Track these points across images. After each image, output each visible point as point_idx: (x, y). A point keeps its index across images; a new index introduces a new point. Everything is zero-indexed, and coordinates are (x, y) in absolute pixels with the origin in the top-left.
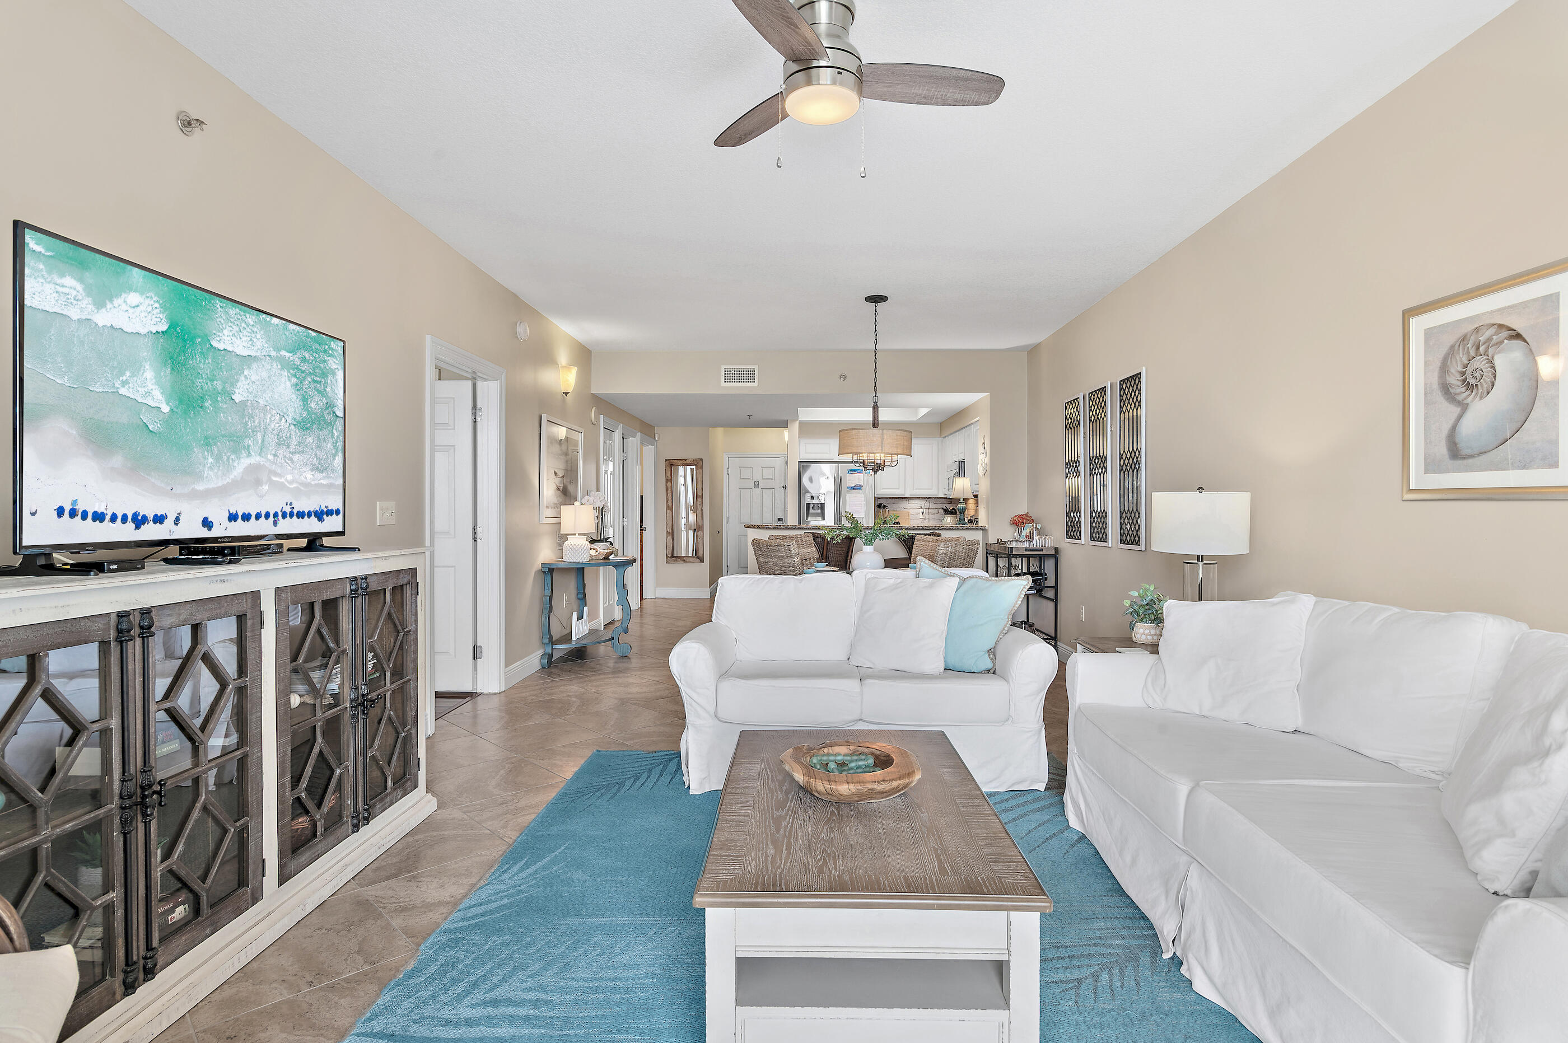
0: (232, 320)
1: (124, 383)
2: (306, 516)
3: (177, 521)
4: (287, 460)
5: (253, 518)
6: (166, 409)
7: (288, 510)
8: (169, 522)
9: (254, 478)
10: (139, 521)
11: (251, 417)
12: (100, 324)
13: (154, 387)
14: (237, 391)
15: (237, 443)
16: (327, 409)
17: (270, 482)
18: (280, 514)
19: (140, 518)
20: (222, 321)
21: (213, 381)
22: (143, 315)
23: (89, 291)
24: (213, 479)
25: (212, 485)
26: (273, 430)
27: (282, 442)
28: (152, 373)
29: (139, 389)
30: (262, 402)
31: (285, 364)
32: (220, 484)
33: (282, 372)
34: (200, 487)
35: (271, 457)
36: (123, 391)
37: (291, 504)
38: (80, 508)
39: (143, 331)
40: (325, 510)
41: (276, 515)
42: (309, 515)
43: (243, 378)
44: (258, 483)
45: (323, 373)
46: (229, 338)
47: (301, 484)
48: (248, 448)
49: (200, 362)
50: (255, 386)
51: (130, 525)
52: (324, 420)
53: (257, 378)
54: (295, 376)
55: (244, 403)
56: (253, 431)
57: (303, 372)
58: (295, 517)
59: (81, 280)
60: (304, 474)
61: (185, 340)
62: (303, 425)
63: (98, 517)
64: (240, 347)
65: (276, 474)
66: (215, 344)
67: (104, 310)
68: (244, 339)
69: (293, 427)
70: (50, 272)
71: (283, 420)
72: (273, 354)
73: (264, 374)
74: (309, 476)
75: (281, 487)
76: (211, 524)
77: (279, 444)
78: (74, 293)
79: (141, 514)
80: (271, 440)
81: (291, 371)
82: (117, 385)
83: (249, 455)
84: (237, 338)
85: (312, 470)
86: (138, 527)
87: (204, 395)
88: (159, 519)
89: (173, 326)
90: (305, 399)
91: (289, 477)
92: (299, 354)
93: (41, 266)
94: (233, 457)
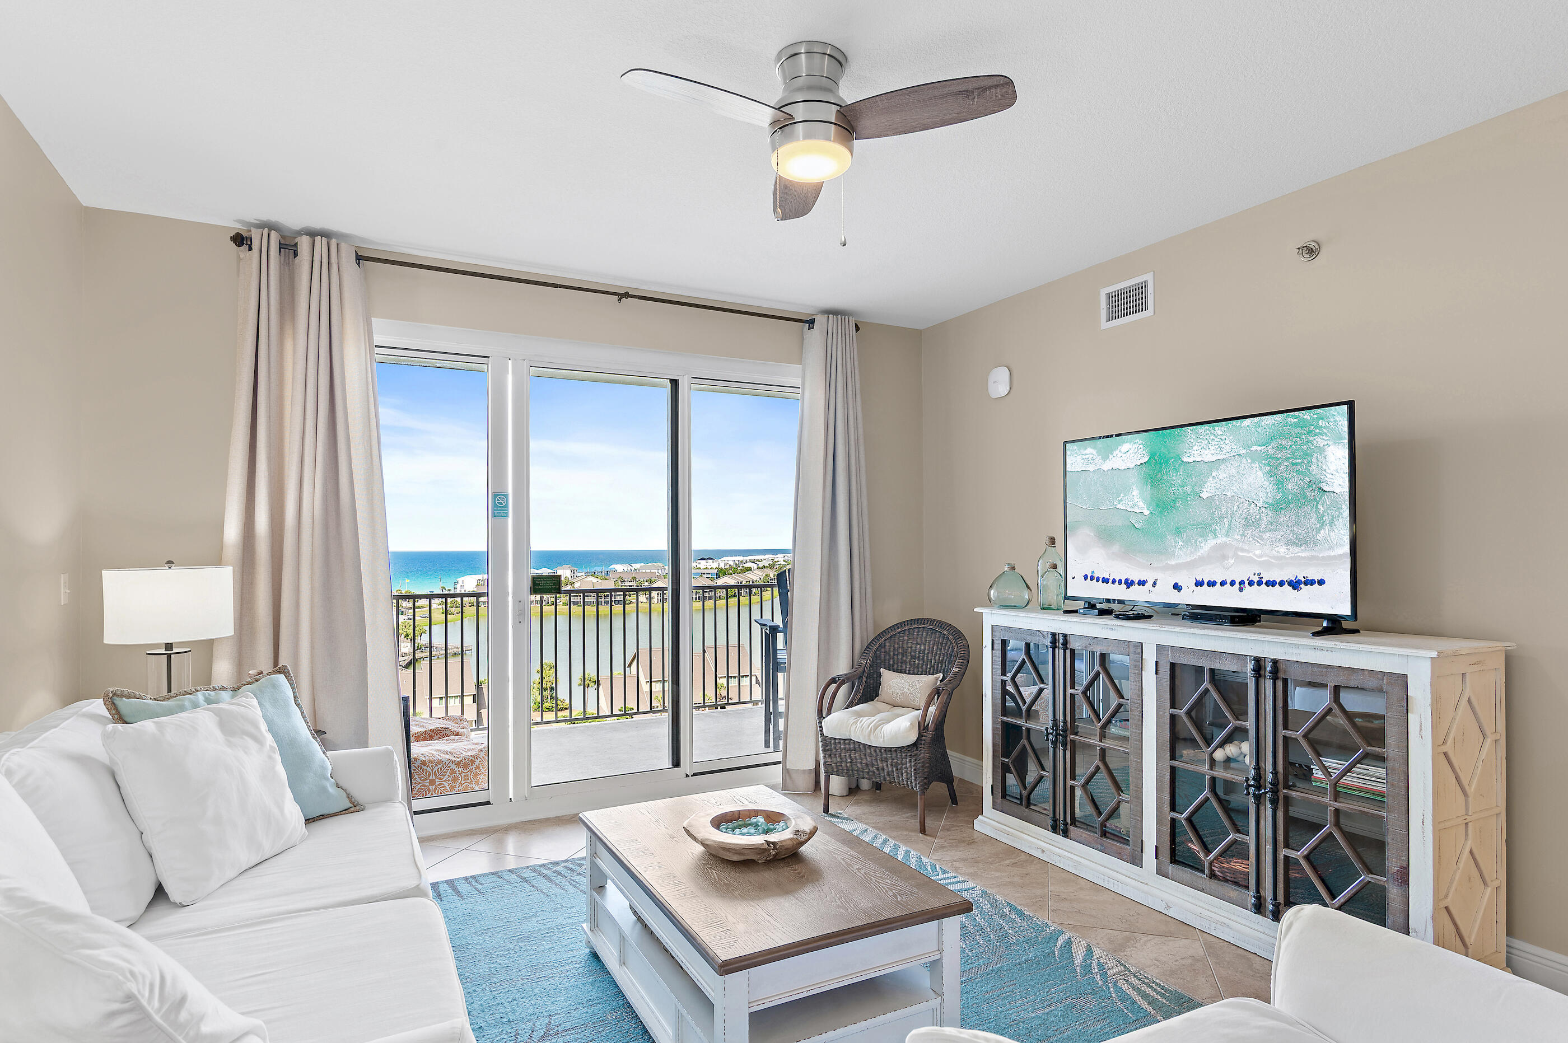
0: (1201, 437)
1: (1119, 502)
2: (1278, 584)
3: (1154, 584)
4: (1255, 538)
5: (1218, 584)
6: (1147, 512)
7: (1256, 579)
8: (1149, 585)
9: (1220, 554)
10: (1129, 584)
11: (1219, 507)
13: (1138, 500)
14: (1205, 490)
15: (1205, 529)
16: (1309, 487)
18: (1247, 583)
19: (1129, 582)
20: (1192, 441)
21: (1184, 487)
22: (1132, 455)
23: (1099, 453)
24: (1182, 556)
27: (1249, 523)
28: (1138, 491)
29: (1129, 503)
30: (1229, 494)
31: (1254, 457)
32: (1189, 560)
33: (1253, 465)
35: (1237, 537)
36: (1119, 506)
37: (1259, 574)
38: (1096, 575)
40: (1303, 580)
41: (1242, 583)
42: (1282, 584)
43: (1211, 479)
44: (1224, 557)
45: (1307, 454)
46: (1198, 452)
48: (1214, 532)
49: (1173, 476)
50: (1222, 483)
53: (1225, 475)
54: (1268, 465)
55: (1211, 498)
56: (1220, 519)
57: (1278, 459)
58: (1264, 585)
59: (1095, 448)
60: (1277, 549)
61: (1161, 464)
62: (1276, 507)
64: (1209, 456)
65: (1243, 550)
66: (1185, 459)
68: (1213, 448)
69: (1264, 510)
71: (1253, 505)
72: (1244, 451)
74: (1282, 550)
75: (1249, 561)
76: (1180, 588)
77: (1247, 526)
78: (1091, 456)
79: (1130, 580)
81: (1263, 462)
82: (1115, 503)
83: (1216, 536)
84: (1206, 449)
85: (1287, 545)
86: (1128, 587)
88: (1142, 583)
89: (1152, 456)
90: (1280, 484)
91: (1258, 552)
92: (1274, 444)
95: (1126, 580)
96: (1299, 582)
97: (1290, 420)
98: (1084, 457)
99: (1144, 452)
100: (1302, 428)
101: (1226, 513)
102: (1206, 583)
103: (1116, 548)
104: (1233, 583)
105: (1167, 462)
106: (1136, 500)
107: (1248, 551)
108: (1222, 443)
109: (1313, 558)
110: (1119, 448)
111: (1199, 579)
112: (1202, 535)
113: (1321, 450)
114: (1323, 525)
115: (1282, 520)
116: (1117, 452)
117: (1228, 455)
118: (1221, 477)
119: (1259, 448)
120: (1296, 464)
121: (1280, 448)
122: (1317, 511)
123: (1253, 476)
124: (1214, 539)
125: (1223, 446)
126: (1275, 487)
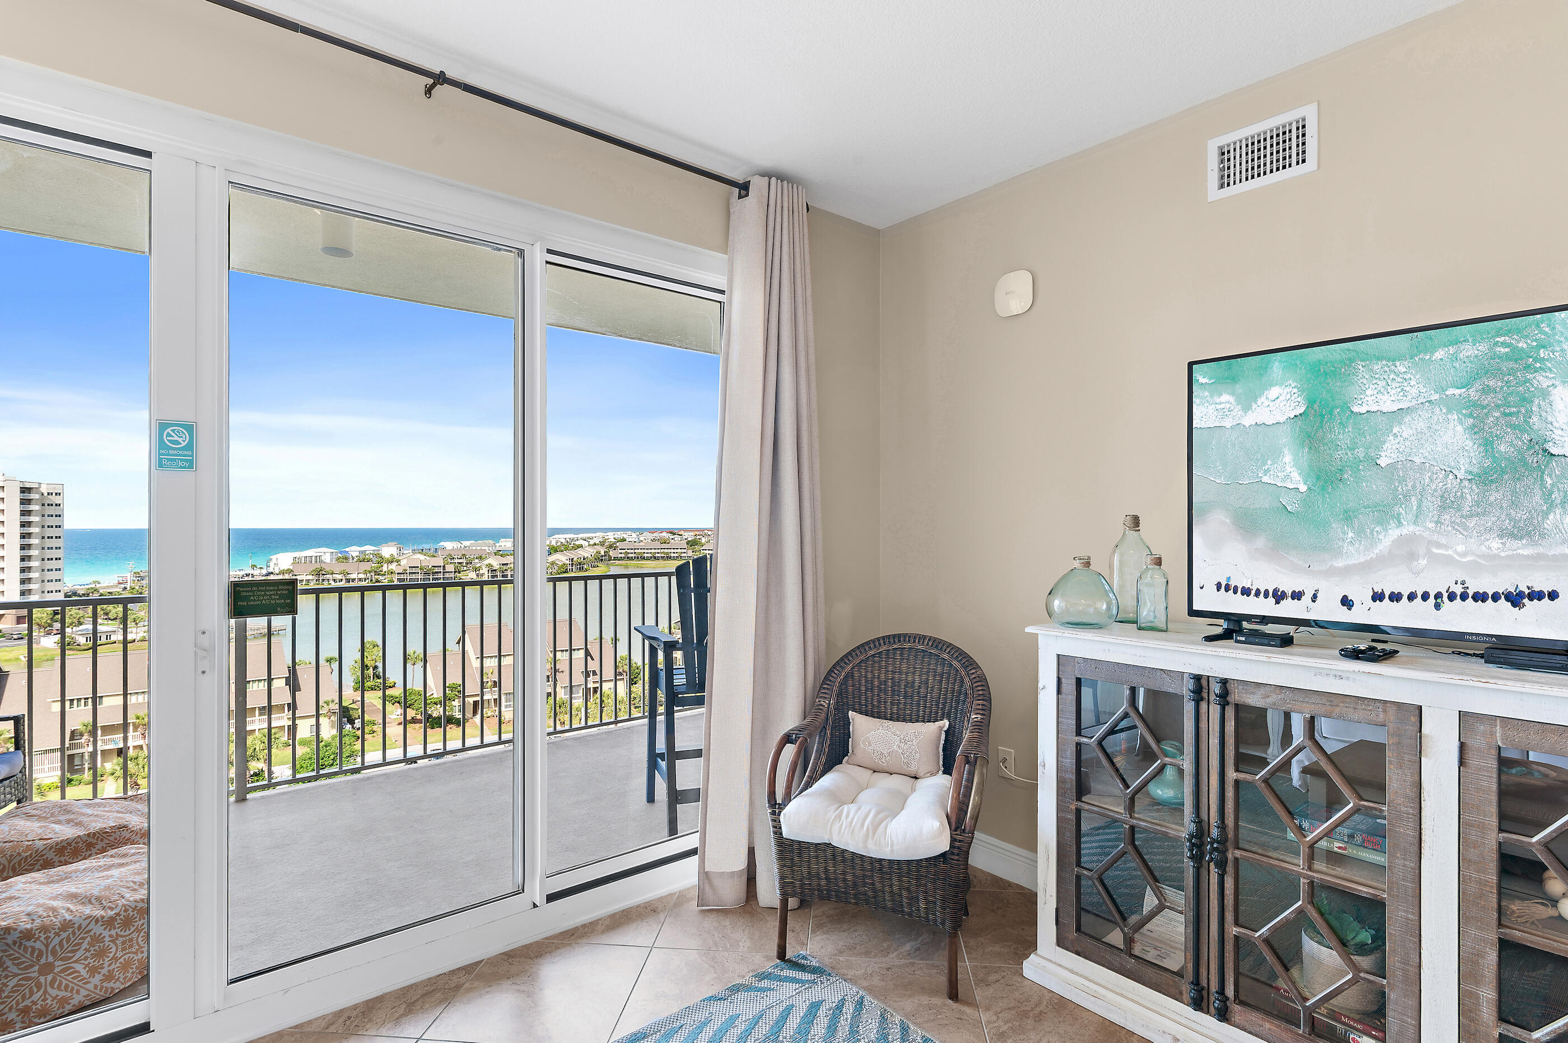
0: (1377, 376)
1: (1266, 472)
2: (1490, 599)
3: (1314, 598)
4: (1456, 527)
5: (1405, 598)
6: (1303, 488)
7: (1458, 590)
8: (1307, 598)
10: (1279, 596)
11: (1402, 480)
12: (1247, 425)
13: (1292, 470)
14: (1383, 454)
16: (1529, 448)
17: (1430, 555)
18: (1445, 595)
19: (1279, 593)
20: (1365, 381)
21: (1354, 449)
22: (1282, 404)
23: (1238, 401)
24: (1354, 555)
25: (1351, 561)
26: (1435, 490)
27: (1447, 503)
29: (1279, 474)
30: (1418, 460)
31: (1450, 405)
32: (1362, 560)
33: (1449, 416)
34: (1340, 563)
35: (1432, 525)
36: (1265, 479)
37: (1463, 583)
38: (1233, 583)
39: (1282, 419)
40: (1527, 591)
41: (1438, 596)
42: (1496, 597)
43: (1391, 438)
44: (1412, 556)
46: (1373, 398)
47: (1479, 556)
49: (1339, 433)
50: (1407, 443)
51: (1271, 600)
52: (1525, 464)
53: (1411, 432)
54: (1471, 416)
56: (1405, 497)
57: (1483, 407)
58: (1470, 599)
59: (1233, 394)
60: (1487, 543)
61: (1322, 416)
62: (1484, 479)
63: (1246, 592)
64: (1388, 405)
65: (1439, 545)
66: (1356, 409)
67: (1250, 412)
68: (1393, 392)
69: (1466, 483)
70: (1212, 396)
71: (1451, 476)
72: (1436, 396)
73: (1422, 425)
74: (1495, 544)
75: (1448, 561)
76: (1351, 603)
77: (1443, 508)
78: (1228, 406)
80: (1431, 504)
81: (1464, 412)
82: (1260, 475)
83: (1400, 524)
84: (1383, 394)
85: (1501, 536)
86: (1277, 602)
87: (1343, 467)
88: (1297, 596)
89: (1310, 403)
90: (1487, 445)
91: (1460, 548)
92: (1478, 385)
93: (1207, 394)
94: (1378, 529)
95: (1275, 591)
96: (1521, 595)
97: (1498, 349)
98: (1218, 407)
99: (1299, 400)
100: (1516, 361)
101: (1414, 487)
102: (1387, 596)
103: (1261, 542)
104: (1425, 597)
105: (1331, 413)
106: (1289, 470)
107: (1446, 547)
108: (1406, 384)
109: (1539, 557)
110: (1265, 394)
111: (1378, 589)
112: (1380, 523)
113: (1545, 394)
114: (1551, 506)
115: (1492, 499)
116: (1263, 399)
117: (1414, 402)
118: (1405, 435)
119: (1457, 392)
120: (1510, 414)
121: (1486, 390)
122: (1543, 486)
123: (1450, 433)
124: (1397, 527)
125: (1407, 389)
126: (1482, 449)
